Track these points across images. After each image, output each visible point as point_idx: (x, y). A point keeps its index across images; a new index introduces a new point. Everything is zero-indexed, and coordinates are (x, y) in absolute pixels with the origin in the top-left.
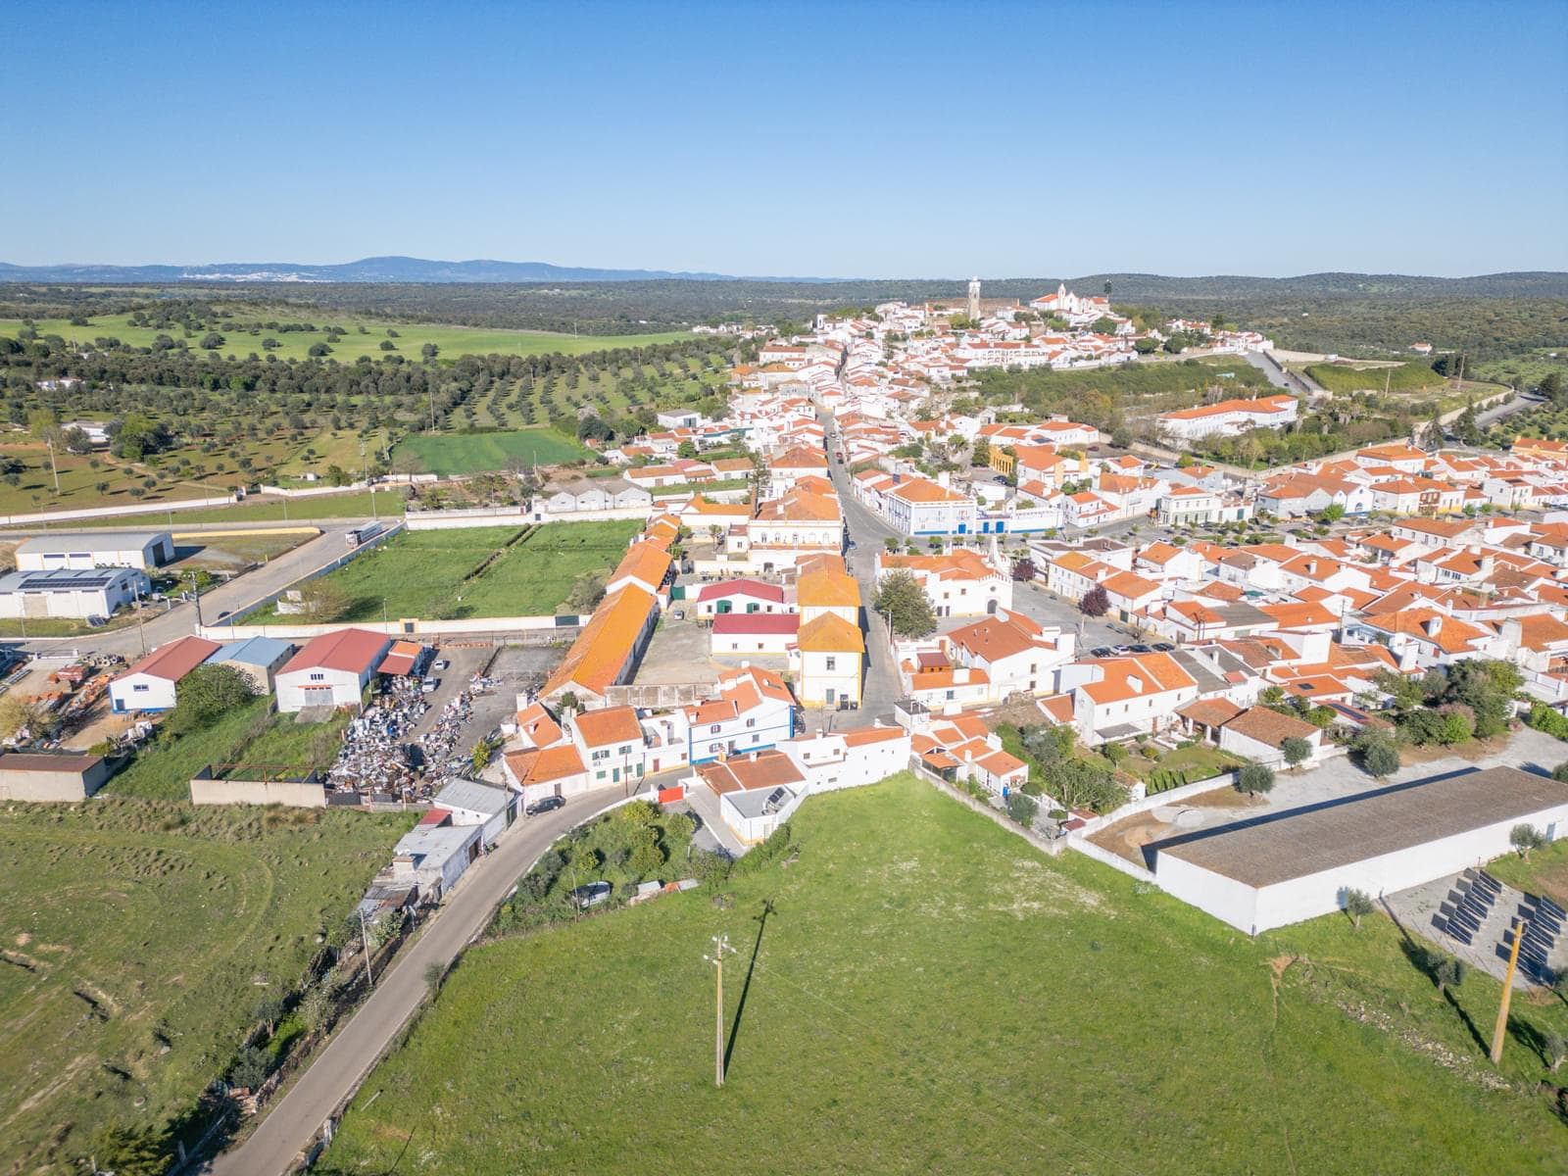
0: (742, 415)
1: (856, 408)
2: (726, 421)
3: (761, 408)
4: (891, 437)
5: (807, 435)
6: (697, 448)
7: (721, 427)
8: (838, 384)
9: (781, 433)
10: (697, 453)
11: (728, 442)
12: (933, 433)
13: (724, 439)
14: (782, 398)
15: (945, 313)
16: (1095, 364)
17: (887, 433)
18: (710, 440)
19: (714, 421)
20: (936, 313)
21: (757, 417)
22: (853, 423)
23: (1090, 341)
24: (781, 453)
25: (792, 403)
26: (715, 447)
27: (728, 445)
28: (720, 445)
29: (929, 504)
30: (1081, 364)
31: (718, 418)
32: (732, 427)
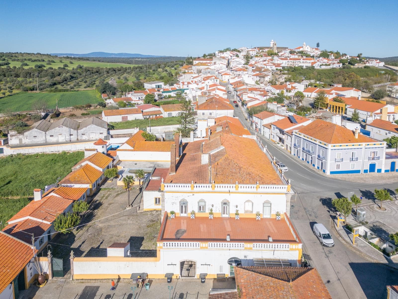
0: (183, 83)
1: (239, 79)
2: (175, 86)
3: (193, 80)
4: (262, 93)
5: (217, 91)
6: (157, 98)
7: (171, 88)
8: (229, 71)
9: (203, 91)
10: (156, 101)
11: (175, 95)
12: (285, 91)
13: (173, 94)
14: (203, 76)
15: (264, 50)
16: (328, 67)
17: (261, 91)
18: (164, 94)
19: (170, 86)
20: (261, 51)
21: (190, 84)
22: (240, 86)
23: (322, 60)
24: (203, 101)
25: (208, 78)
26: (168, 98)
27: (175, 97)
28: (170, 97)
29: (343, 146)
30: (324, 67)
31: (172, 85)
32: (178, 88)
